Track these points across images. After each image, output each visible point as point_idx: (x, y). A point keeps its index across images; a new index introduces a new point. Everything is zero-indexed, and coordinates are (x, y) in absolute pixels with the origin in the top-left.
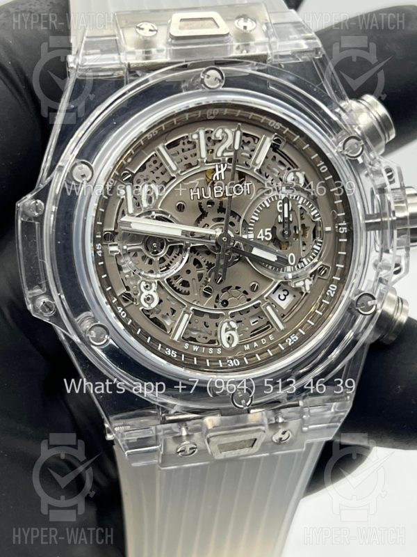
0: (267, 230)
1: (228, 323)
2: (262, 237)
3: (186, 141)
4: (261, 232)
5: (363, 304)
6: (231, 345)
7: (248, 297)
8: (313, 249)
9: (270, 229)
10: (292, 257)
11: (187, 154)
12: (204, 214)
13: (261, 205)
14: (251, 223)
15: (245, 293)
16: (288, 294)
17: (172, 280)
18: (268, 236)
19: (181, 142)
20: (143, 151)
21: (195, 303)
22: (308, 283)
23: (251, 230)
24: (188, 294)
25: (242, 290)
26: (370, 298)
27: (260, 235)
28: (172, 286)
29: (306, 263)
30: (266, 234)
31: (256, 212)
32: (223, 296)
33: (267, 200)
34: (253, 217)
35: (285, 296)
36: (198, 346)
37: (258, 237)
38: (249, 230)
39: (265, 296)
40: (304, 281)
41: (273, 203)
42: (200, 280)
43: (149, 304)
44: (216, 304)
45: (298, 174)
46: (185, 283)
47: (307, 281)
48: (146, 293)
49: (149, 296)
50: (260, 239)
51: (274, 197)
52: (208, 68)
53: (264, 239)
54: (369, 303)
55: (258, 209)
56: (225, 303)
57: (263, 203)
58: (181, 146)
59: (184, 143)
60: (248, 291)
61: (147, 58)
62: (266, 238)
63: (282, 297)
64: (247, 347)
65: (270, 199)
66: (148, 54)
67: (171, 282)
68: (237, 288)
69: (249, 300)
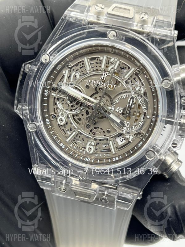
0: (120, 108)
1: (91, 142)
2: (118, 111)
3: (98, 59)
4: (118, 108)
5: (149, 155)
6: (89, 152)
7: (105, 134)
8: (139, 123)
9: (122, 108)
10: (128, 124)
11: (98, 65)
12: (97, 93)
13: (121, 97)
14: (115, 103)
15: (104, 132)
16: (124, 140)
17: (75, 116)
18: (120, 111)
19: (97, 59)
20: (79, 58)
21: (81, 129)
22: (131, 137)
23: (114, 106)
24: (80, 124)
25: (103, 130)
26: (153, 153)
27: (117, 110)
28: (74, 118)
29: (134, 128)
30: (120, 110)
31: (118, 99)
32: (94, 130)
33: (125, 95)
34: (116, 101)
35: (123, 140)
36: (76, 147)
37: (116, 110)
38: (113, 106)
39: (112, 136)
40: (130, 136)
41: (127, 97)
42: (86, 120)
43: (61, 123)
44: (90, 133)
45: (142, 88)
46: (79, 119)
47: (131, 136)
48: (61, 117)
49: (62, 119)
50: (117, 111)
51: (128, 95)
52: (112, 29)
53: (118, 112)
54: (152, 155)
55: (120, 98)
56: (94, 133)
57: (123, 96)
58: (96, 61)
59: (97, 60)
60: (106, 132)
61: (98, 20)
62: (119, 112)
63: (121, 140)
64: (96, 155)
65: (126, 95)
66: (98, 18)
67: (74, 117)
68: (101, 129)
69: (105, 136)
